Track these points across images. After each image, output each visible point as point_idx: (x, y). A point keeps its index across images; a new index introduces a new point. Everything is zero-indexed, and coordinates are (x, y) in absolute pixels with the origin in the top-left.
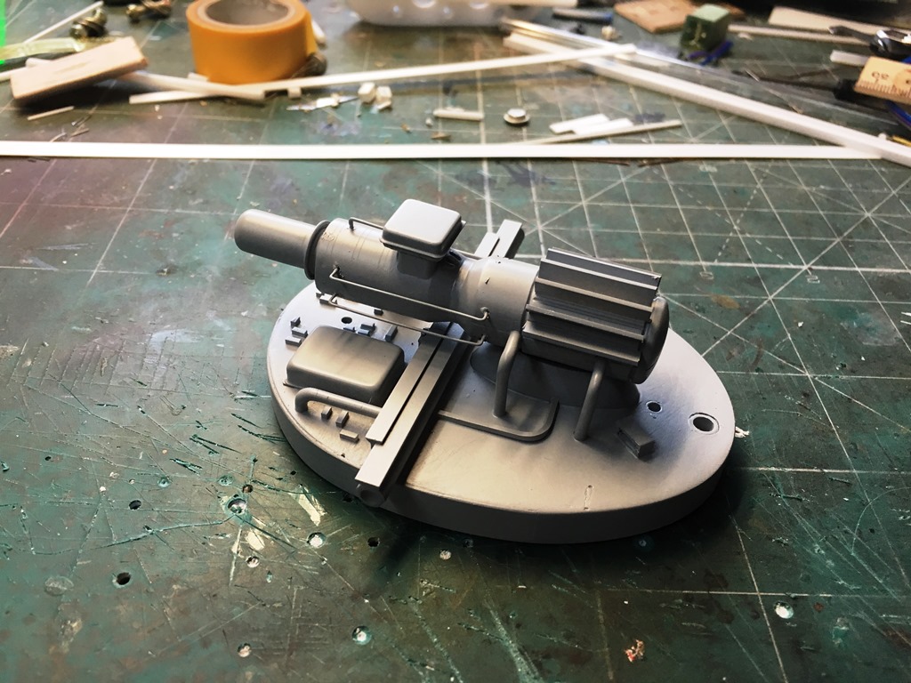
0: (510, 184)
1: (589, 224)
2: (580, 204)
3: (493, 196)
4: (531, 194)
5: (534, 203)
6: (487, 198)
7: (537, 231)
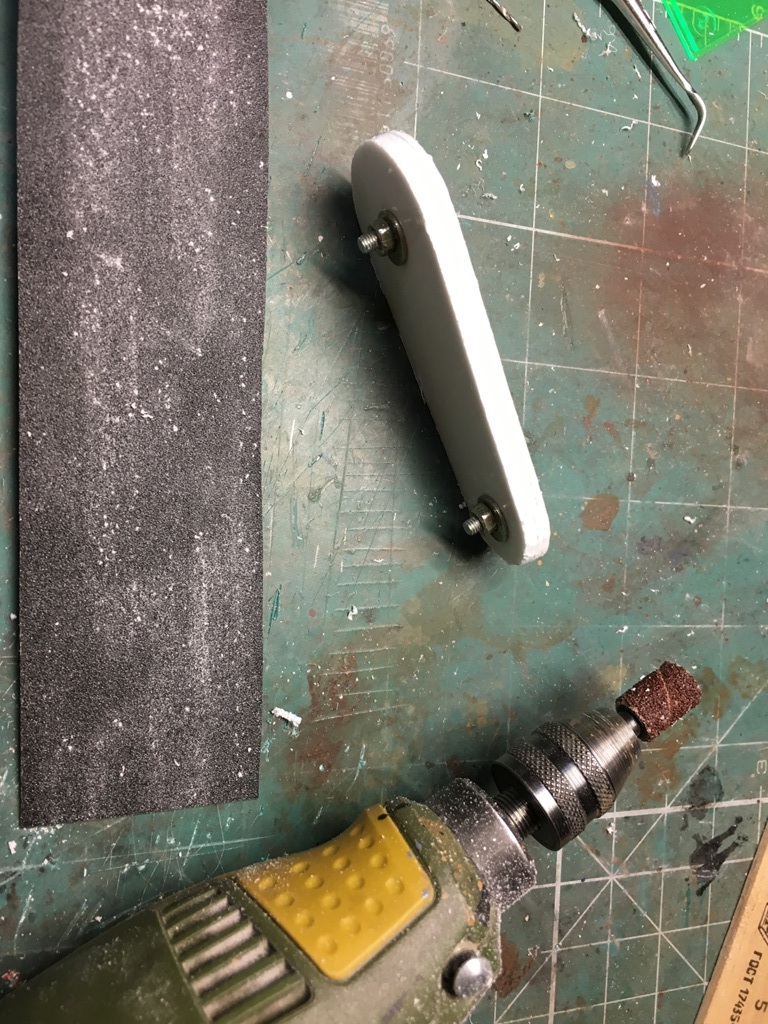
0: (696, 837)
1: (618, 941)
2: (659, 929)
3: (671, 816)
4: (678, 866)
5: (661, 869)
6: (667, 810)
7: (605, 874)
